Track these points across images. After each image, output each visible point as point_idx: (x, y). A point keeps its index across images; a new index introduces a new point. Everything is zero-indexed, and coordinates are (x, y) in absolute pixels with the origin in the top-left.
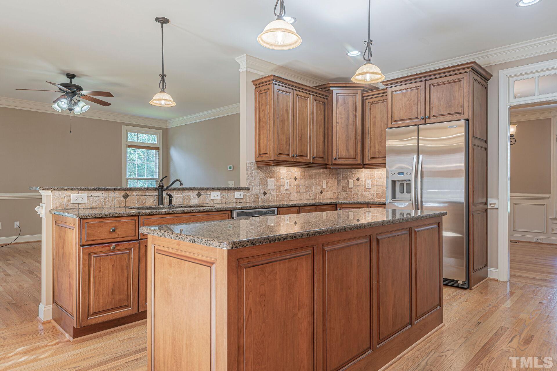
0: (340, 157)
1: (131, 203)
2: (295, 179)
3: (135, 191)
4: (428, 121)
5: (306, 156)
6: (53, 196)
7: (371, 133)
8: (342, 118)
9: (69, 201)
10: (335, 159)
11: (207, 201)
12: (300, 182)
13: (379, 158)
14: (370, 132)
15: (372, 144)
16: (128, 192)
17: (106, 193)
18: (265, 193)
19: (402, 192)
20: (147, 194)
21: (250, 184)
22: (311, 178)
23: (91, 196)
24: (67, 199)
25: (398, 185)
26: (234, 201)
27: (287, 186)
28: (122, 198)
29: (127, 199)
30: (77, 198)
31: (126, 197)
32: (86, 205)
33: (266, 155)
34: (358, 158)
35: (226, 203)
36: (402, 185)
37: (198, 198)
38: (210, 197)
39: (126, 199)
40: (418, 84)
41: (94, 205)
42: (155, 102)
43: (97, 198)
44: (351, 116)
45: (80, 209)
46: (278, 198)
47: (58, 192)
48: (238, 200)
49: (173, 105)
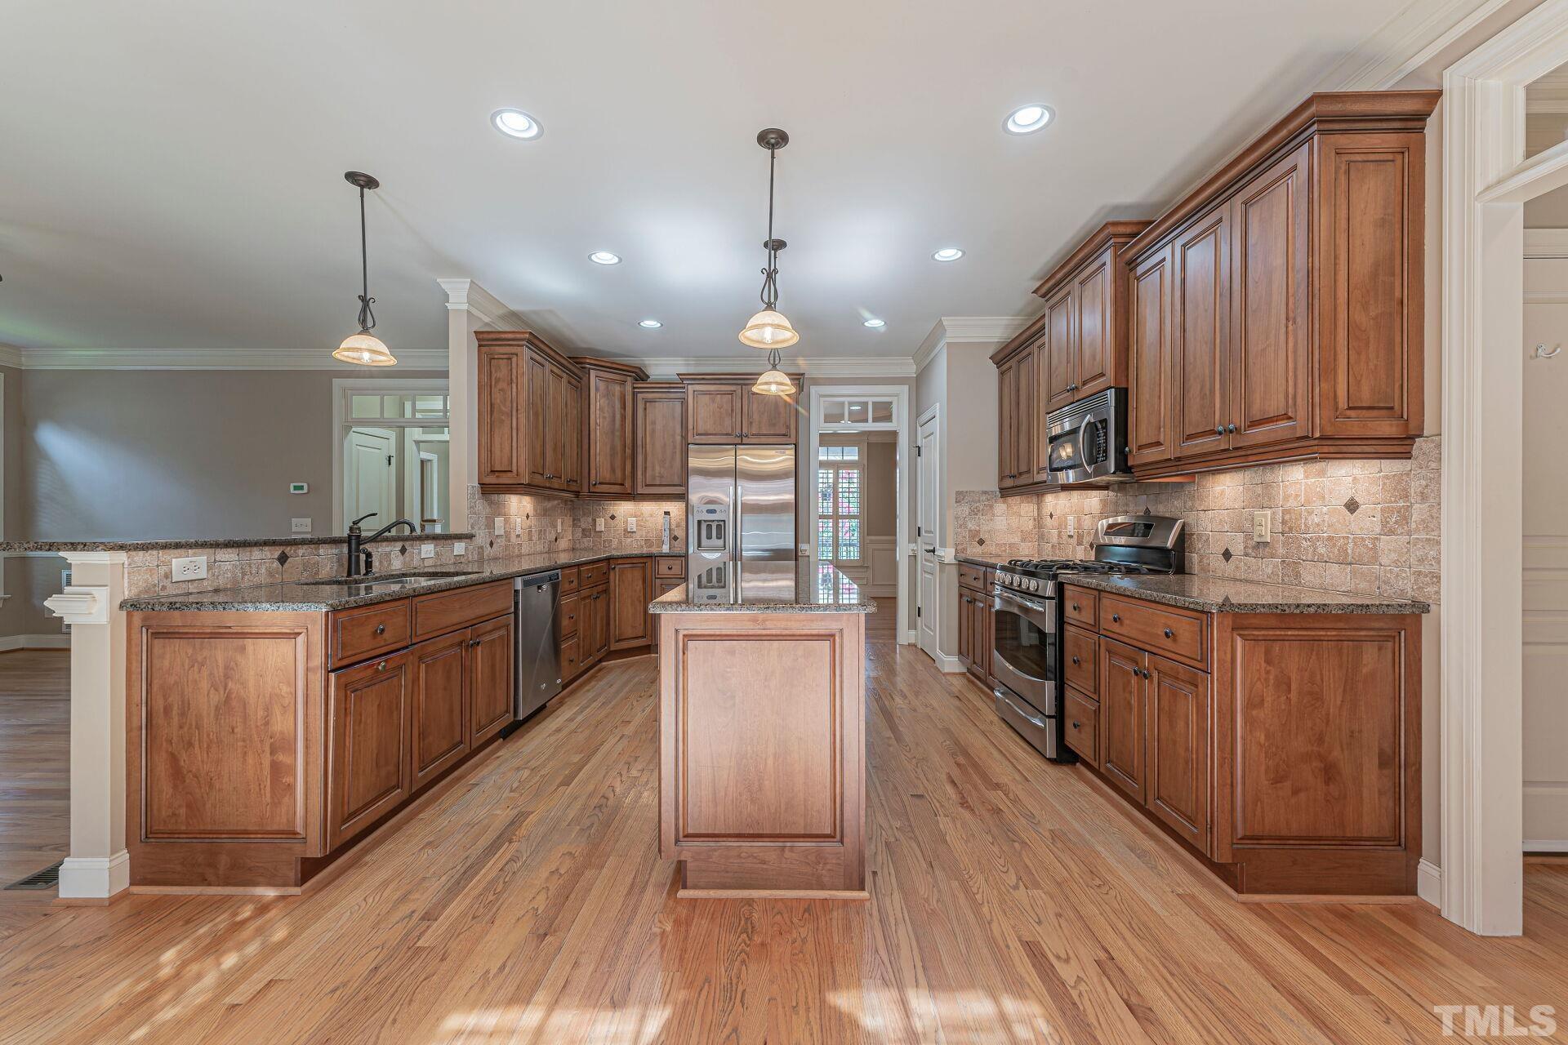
0: (601, 481)
1: (291, 573)
2: (528, 517)
3: (300, 546)
4: (745, 440)
5: (561, 478)
6: (129, 565)
7: (648, 446)
8: (604, 418)
9: (166, 576)
10: (595, 484)
11: (416, 563)
12: (533, 521)
13: (660, 485)
14: (646, 444)
15: (649, 464)
16: (288, 550)
17: (245, 554)
18: (491, 544)
19: (709, 537)
20: (321, 551)
21: (473, 528)
22: (545, 515)
23: (215, 561)
24: (163, 570)
25: (704, 527)
26: (452, 561)
27: (519, 531)
28: (276, 564)
29: (286, 565)
30: (186, 569)
31: (283, 559)
32: (205, 583)
33: (509, 474)
34: (628, 484)
35: (441, 565)
36: (709, 527)
37: (401, 558)
38: (420, 553)
39: (282, 566)
40: (733, 388)
41: (221, 582)
42: (346, 353)
43: (228, 566)
44: (618, 417)
45: (191, 594)
46: (507, 552)
47: (141, 553)
48: (458, 558)
49: (392, 363)
